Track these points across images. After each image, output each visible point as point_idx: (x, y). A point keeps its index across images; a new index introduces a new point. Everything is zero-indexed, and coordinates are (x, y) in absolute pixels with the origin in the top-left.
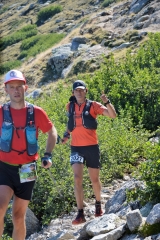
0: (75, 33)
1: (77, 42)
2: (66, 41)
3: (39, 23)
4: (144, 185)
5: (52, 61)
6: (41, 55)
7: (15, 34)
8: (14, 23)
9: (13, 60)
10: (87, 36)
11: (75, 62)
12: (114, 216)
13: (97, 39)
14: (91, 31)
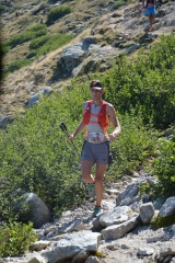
0: (87, 33)
1: (88, 42)
2: (77, 41)
3: (49, 23)
4: (156, 180)
5: (63, 60)
6: (52, 54)
7: (24, 33)
8: (25, 23)
9: (22, 58)
10: (98, 36)
11: (86, 61)
12: (127, 208)
13: (108, 40)
14: (102, 32)
